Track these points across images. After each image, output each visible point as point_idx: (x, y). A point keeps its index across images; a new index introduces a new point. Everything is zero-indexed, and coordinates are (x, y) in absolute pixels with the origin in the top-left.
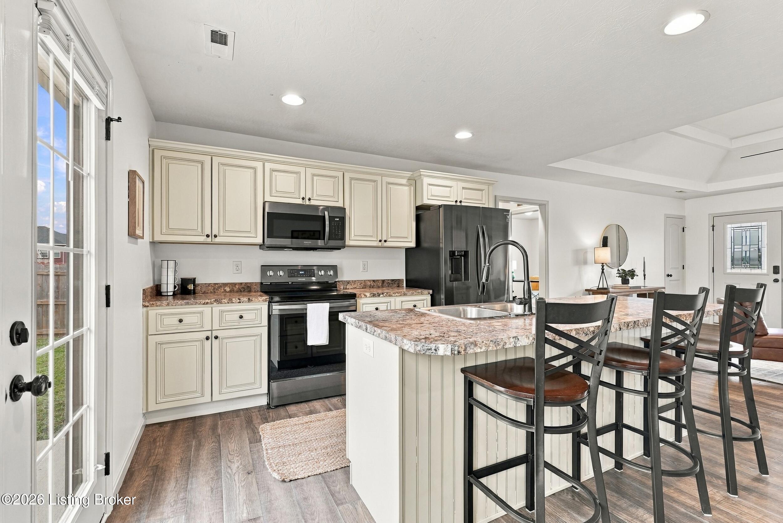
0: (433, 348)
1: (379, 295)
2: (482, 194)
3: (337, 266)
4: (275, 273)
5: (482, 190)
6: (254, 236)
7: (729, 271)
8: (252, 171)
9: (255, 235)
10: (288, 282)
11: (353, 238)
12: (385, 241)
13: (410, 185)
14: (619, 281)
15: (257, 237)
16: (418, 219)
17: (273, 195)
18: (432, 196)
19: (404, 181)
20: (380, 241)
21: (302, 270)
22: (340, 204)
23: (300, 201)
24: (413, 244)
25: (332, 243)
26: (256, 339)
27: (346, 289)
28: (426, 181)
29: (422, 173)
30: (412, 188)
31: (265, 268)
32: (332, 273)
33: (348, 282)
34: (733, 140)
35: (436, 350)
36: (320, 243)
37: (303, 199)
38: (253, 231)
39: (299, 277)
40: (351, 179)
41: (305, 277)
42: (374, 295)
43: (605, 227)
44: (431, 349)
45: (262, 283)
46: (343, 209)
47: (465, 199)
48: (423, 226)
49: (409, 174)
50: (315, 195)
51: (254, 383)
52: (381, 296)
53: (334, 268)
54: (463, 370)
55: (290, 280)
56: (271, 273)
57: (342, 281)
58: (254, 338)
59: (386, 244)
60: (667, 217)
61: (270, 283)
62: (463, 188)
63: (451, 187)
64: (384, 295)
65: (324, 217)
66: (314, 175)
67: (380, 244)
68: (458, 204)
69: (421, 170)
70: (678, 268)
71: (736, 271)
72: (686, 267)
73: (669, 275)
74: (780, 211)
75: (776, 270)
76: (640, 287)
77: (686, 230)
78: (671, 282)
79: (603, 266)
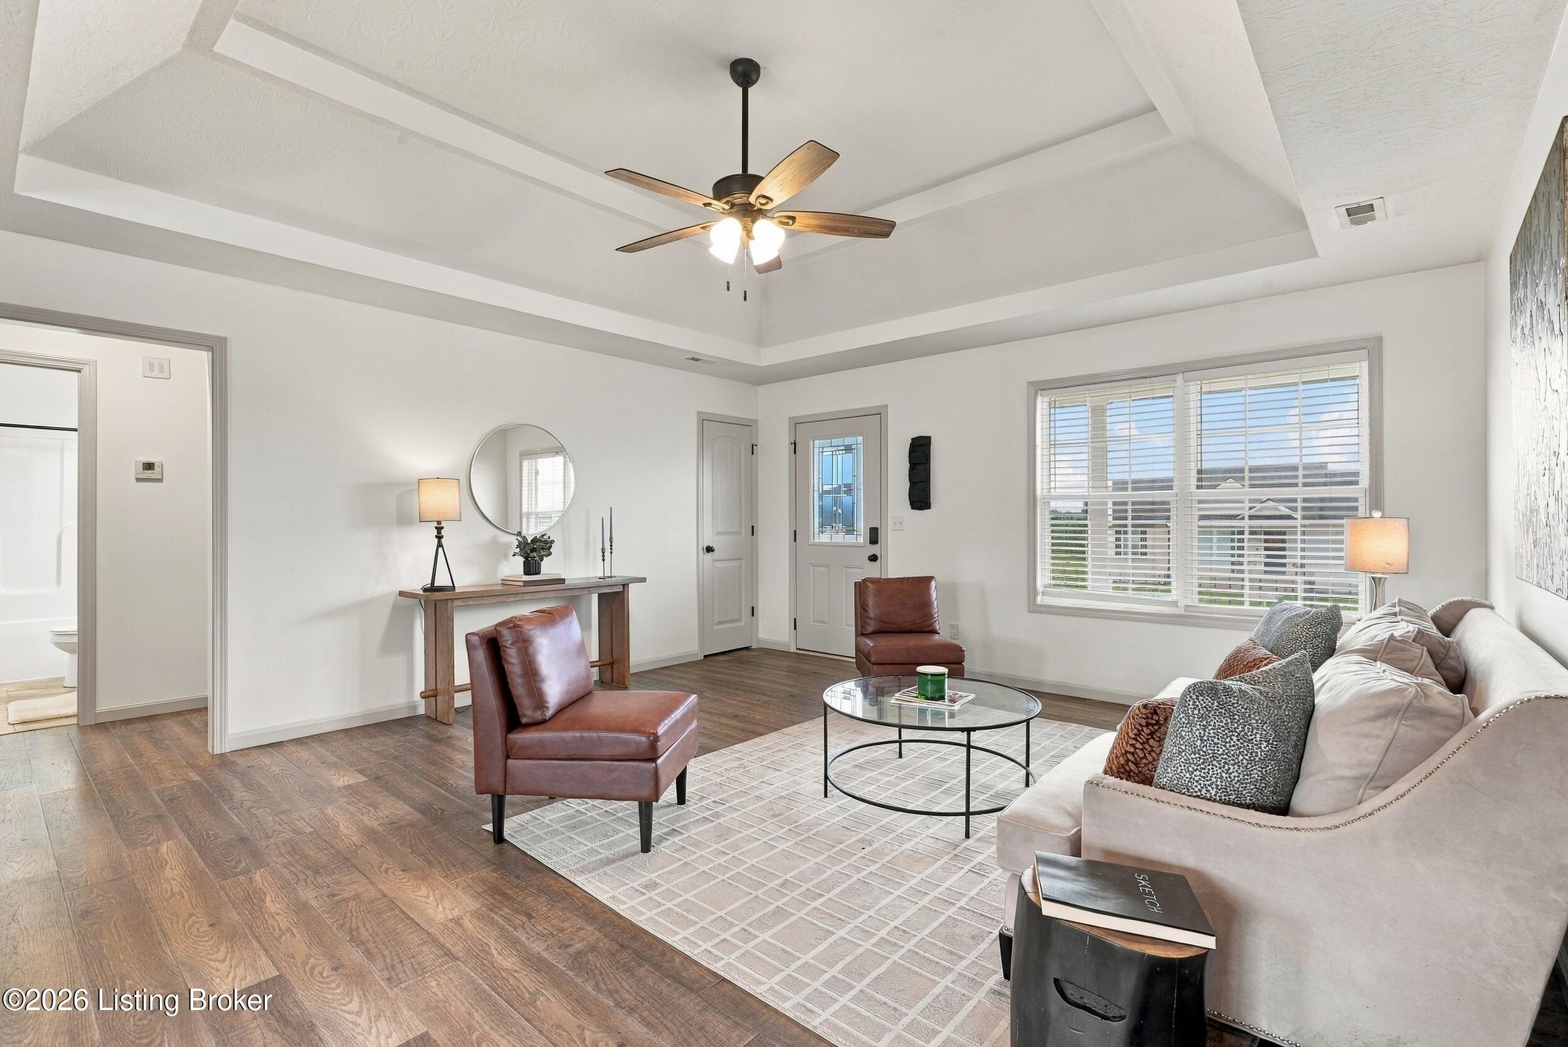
7: (816, 539)
43: (485, 433)
60: (706, 419)
70: (738, 533)
71: (825, 538)
72: (759, 530)
73: (709, 549)
74: (879, 414)
75: (874, 536)
76: (562, 581)
77: (758, 450)
78: (718, 564)
79: (439, 529)
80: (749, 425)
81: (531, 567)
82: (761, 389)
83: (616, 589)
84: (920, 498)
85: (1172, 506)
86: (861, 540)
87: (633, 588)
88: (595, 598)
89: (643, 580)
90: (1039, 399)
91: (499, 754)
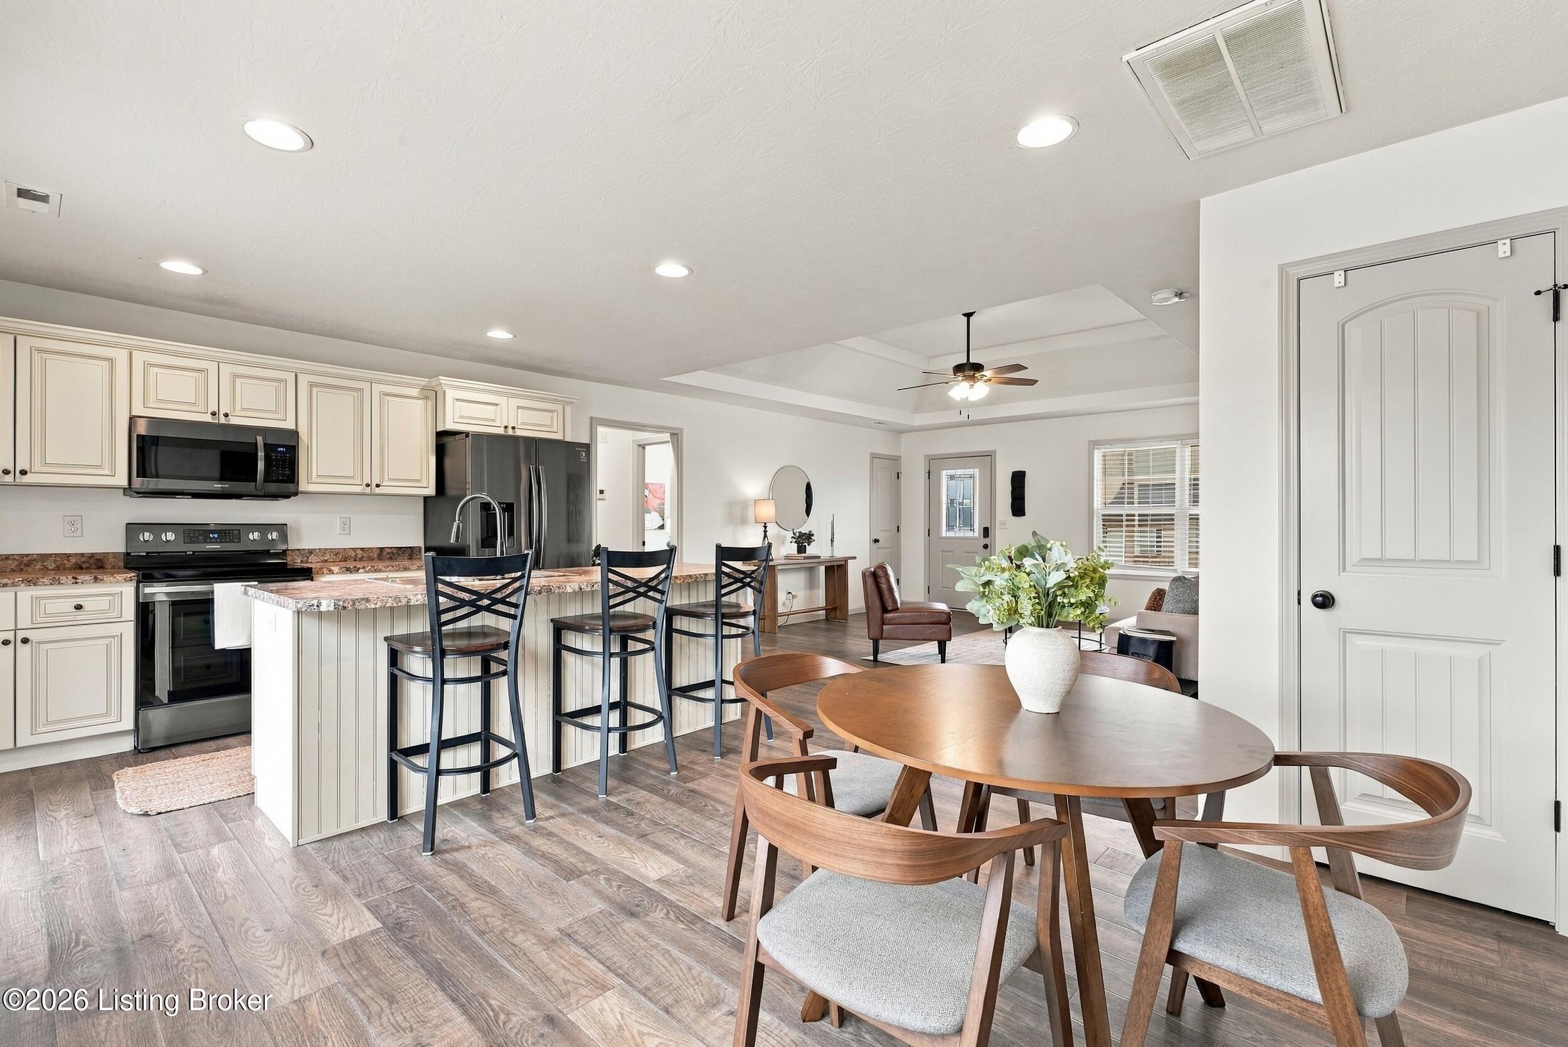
0: (316, 604)
1: (357, 570)
2: (552, 417)
3: (286, 525)
4: (157, 536)
5: (553, 411)
6: (109, 473)
7: (944, 534)
8: (105, 364)
9: (112, 472)
10: (186, 552)
11: (314, 480)
12: (378, 486)
13: (426, 398)
14: (793, 549)
15: (114, 476)
16: (441, 452)
17: (149, 405)
18: (461, 417)
19: (415, 392)
20: (368, 485)
21: (213, 532)
22: (290, 425)
23: (208, 418)
24: (431, 491)
25: (273, 487)
26: (111, 642)
27: (307, 562)
28: (451, 394)
29: (442, 381)
30: (430, 403)
31: (133, 529)
32: (275, 535)
33: (311, 552)
34: (931, 359)
35: (318, 606)
36: (249, 487)
37: (213, 414)
38: (106, 464)
39: (208, 542)
40: (312, 385)
41: (221, 542)
42: (348, 570)
43: (775, 471)
44: (313, 605)
45: (128, 554)
46: (295, 434)
47: (522, 424)
48: (448, 462)
49: (423, 381)
50: (238, 407)
51: (107, 714)
52: (361, 571)
53: (282, 528)
54: (386, 639)
55: (190, 548)
56: (147, 536)
57: (299, 550)
58: (107, 641)
59: (378, 491)
60: (874, 457)
61: (145, 554)
62: (518, 407)
63: (497, 405)
64: (367, 569)
65: (256, 444)
66: (235, 376)
67: (368, 490)
68: (510, 432)
69: (440, 377)
70: (890, 531)
71: (951, 534)
72: (901, 529)
73: (876, 541)
74: (990, 456)
75: (986, 532)
76: (819, 557)
77: (902, 476)
78: (880, 551)
79: (765, 527)
80: (896, 459)
81: (801, 549)
82: (902, 435)
83: (840, 563)
84: (1018, 508)
85: (1175, 517)
86: (976, 534)
87: (849, 561)
88: (822, 569)
89: (855, 558)
90: (1096, 451)
91: (879, 622)
